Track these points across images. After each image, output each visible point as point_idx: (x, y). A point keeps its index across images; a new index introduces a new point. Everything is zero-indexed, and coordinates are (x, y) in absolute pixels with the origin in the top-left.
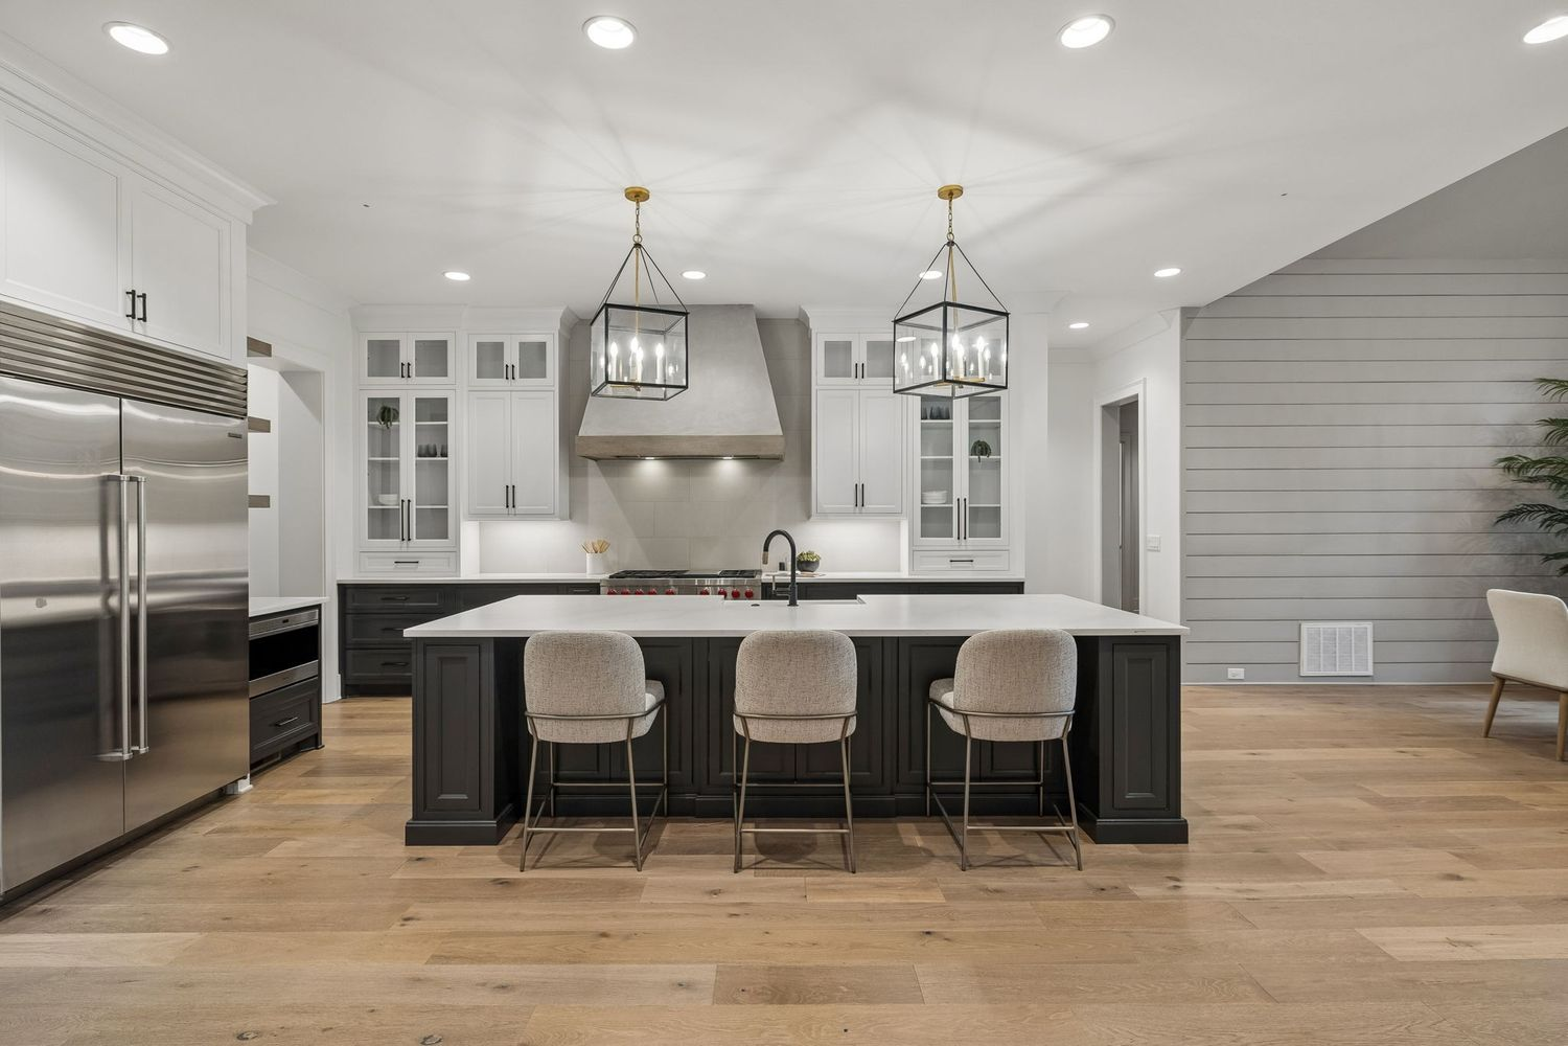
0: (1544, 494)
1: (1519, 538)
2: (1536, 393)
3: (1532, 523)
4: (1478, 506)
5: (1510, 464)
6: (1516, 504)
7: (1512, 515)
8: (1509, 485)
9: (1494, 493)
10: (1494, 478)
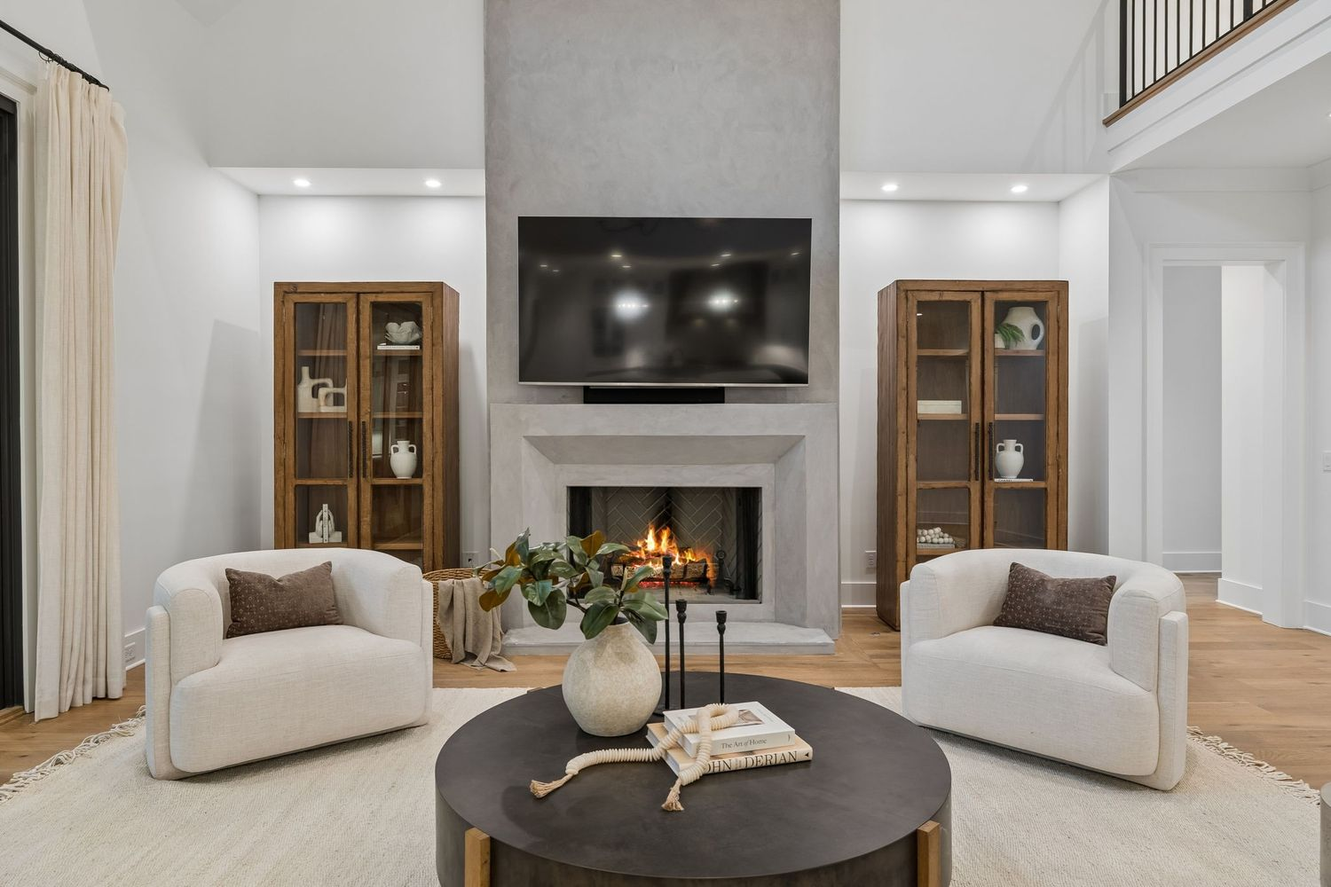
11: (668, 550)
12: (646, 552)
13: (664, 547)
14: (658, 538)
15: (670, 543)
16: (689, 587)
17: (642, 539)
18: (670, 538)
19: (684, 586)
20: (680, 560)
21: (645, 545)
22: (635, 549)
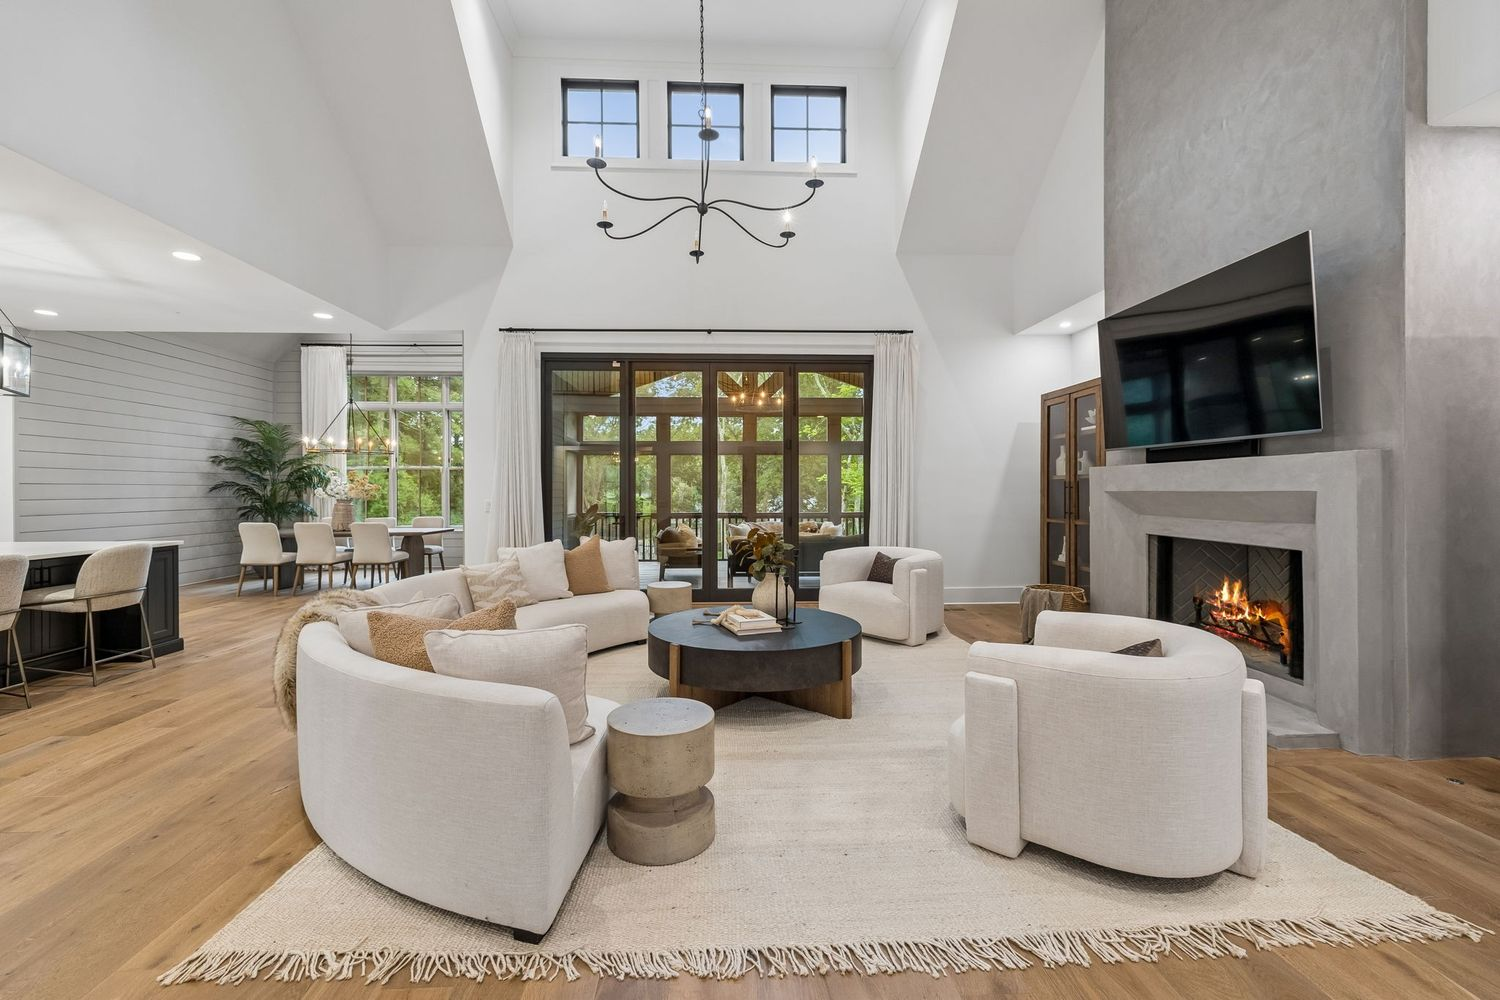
0: (229, 477)
1: (219, 500)
2: (232, 423)
3: (228, 492)
4: (200, 483)
5: (216, 460)
6: (219, 481)
7: (215, 488)
8: (213, 471)
9: (208, 475)
10: (207, 467)
11: (1239, 603)
12: (1221, 602)
13: (1236, 599)
14: (1231, 592)
15: (1241, 596)
16: (1257, 646)
17: (1219, 590)
18: (1241, 591)
19: (1252, 644)
20: (1250, 614)
21: (1221, 595)
22: (1215, 598)
